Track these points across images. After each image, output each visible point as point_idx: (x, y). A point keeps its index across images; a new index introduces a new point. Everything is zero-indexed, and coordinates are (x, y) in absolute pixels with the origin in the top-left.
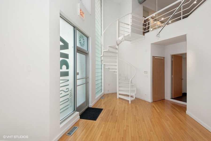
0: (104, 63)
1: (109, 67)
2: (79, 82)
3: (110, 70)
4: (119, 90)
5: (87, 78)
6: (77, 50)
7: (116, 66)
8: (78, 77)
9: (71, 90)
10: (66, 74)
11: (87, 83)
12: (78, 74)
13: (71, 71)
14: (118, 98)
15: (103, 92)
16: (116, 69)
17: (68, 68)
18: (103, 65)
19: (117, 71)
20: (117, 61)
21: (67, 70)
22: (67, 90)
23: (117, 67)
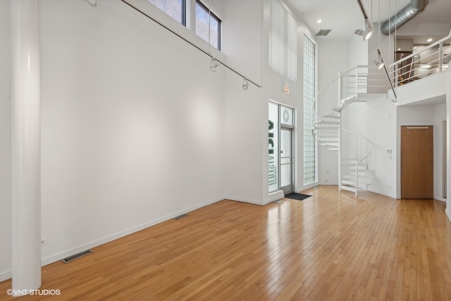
0: (318, 138)
1: (327, 144)
2: (283, 161)
3: (329, 149)
4: (343, 179)
5: (292, 157)
6: (281, 127)
7: (338, 142)
8: (282, 155)
9: (275, 168)
10: (271, 152)
11: (292, 163)
12: (282, 152)
13: (275, 149)
14: (339, 189)
15: (317, 180)
16: (338, 147)
17: (273, 146)
18: (316, 142)
19: (339, 149)
20: (339, 135)
21: (272, 148)
22: (272, 167)
23: (338, 144)
